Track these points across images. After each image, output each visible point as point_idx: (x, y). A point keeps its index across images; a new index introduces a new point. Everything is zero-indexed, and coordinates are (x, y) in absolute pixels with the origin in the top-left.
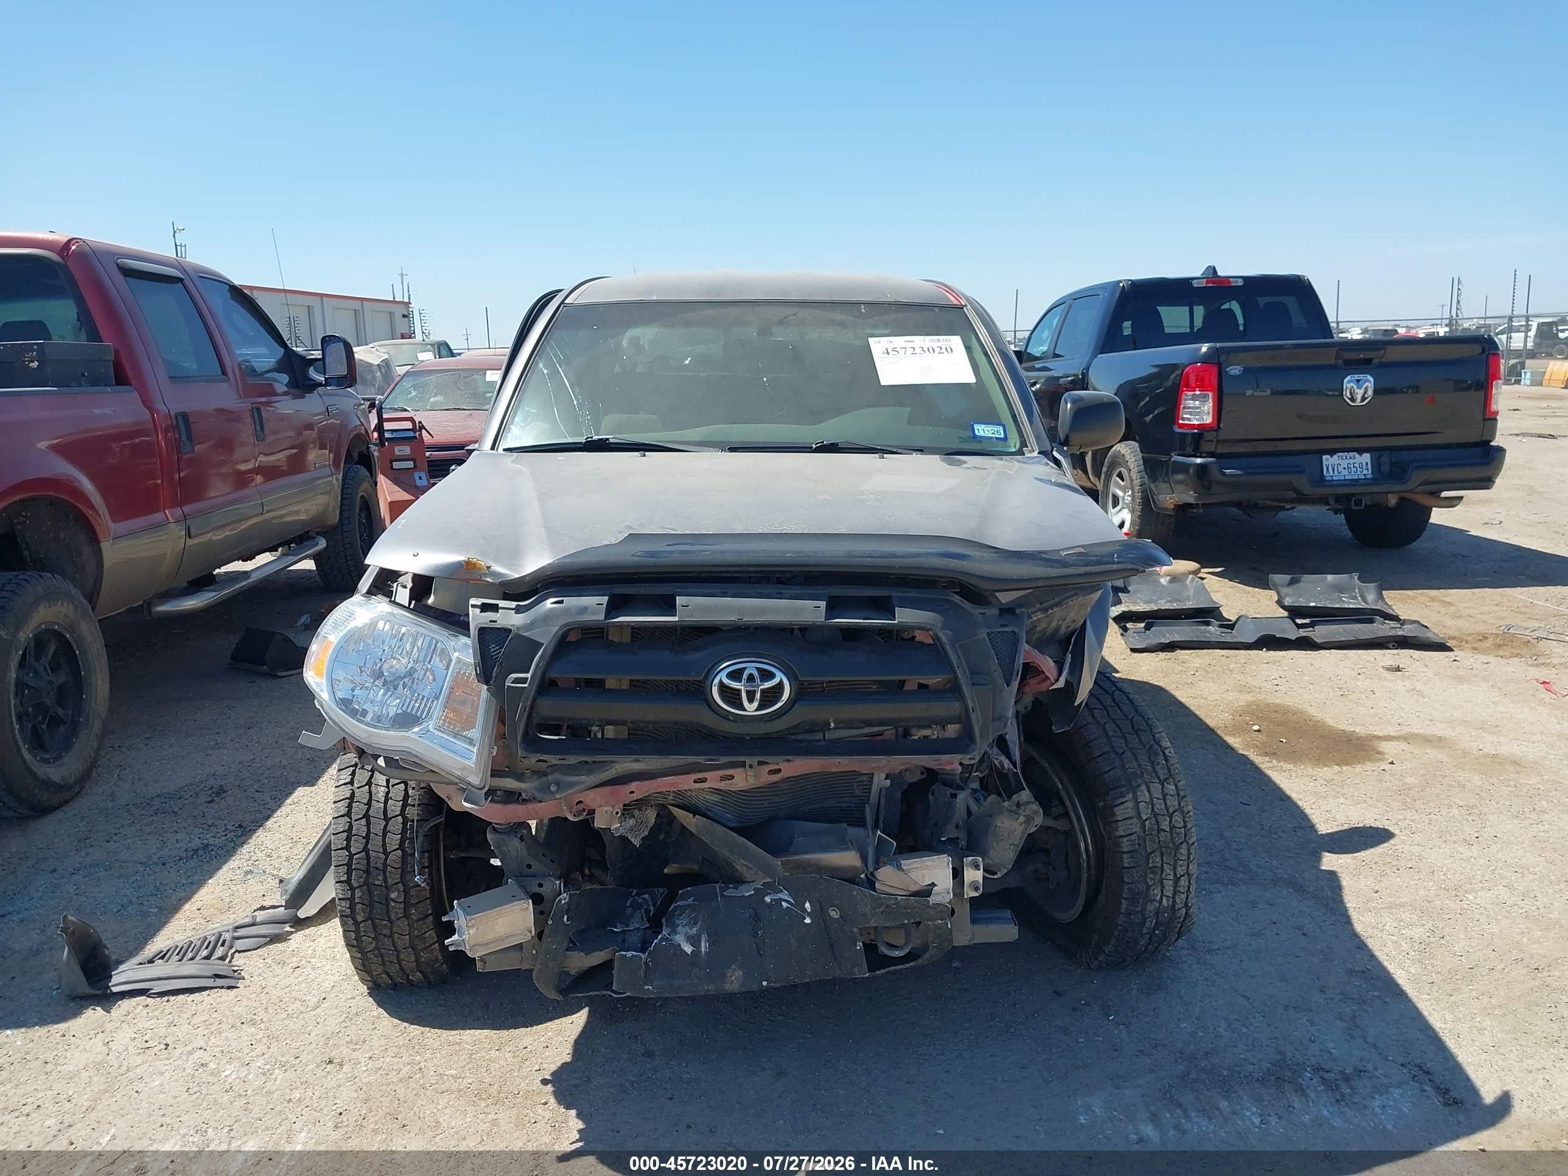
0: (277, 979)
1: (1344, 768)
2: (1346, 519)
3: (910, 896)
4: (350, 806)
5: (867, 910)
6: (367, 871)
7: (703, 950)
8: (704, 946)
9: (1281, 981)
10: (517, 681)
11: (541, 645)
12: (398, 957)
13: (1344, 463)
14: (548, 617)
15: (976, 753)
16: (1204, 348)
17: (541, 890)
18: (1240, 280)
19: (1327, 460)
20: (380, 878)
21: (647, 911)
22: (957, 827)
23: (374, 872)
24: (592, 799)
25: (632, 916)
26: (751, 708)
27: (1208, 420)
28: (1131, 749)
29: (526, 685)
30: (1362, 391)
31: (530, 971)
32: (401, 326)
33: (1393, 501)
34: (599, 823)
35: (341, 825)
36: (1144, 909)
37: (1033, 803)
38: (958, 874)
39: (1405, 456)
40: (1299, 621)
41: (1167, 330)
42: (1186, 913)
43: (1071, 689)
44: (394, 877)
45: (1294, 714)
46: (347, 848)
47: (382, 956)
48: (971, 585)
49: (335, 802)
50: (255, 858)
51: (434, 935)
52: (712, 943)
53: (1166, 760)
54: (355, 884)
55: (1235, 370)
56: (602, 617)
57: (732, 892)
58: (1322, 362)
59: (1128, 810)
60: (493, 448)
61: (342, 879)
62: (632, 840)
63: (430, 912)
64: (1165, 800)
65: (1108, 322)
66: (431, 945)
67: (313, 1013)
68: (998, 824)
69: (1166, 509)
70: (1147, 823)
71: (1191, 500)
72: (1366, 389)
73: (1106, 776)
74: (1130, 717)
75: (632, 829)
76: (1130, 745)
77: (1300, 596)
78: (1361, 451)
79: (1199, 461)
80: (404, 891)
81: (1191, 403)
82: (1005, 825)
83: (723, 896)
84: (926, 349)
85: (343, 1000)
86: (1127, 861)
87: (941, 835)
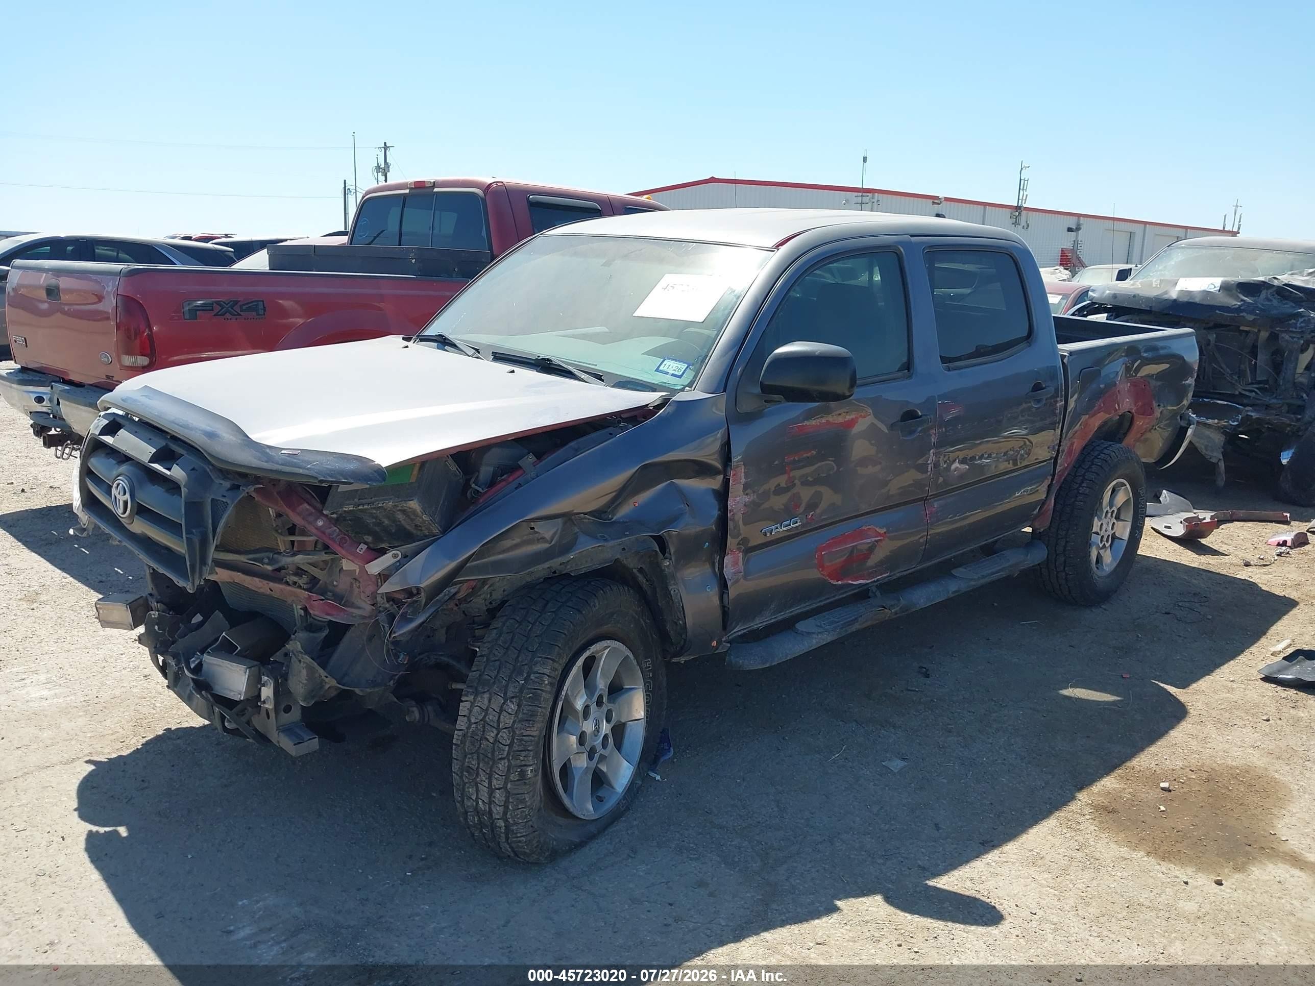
87: (271, 656)
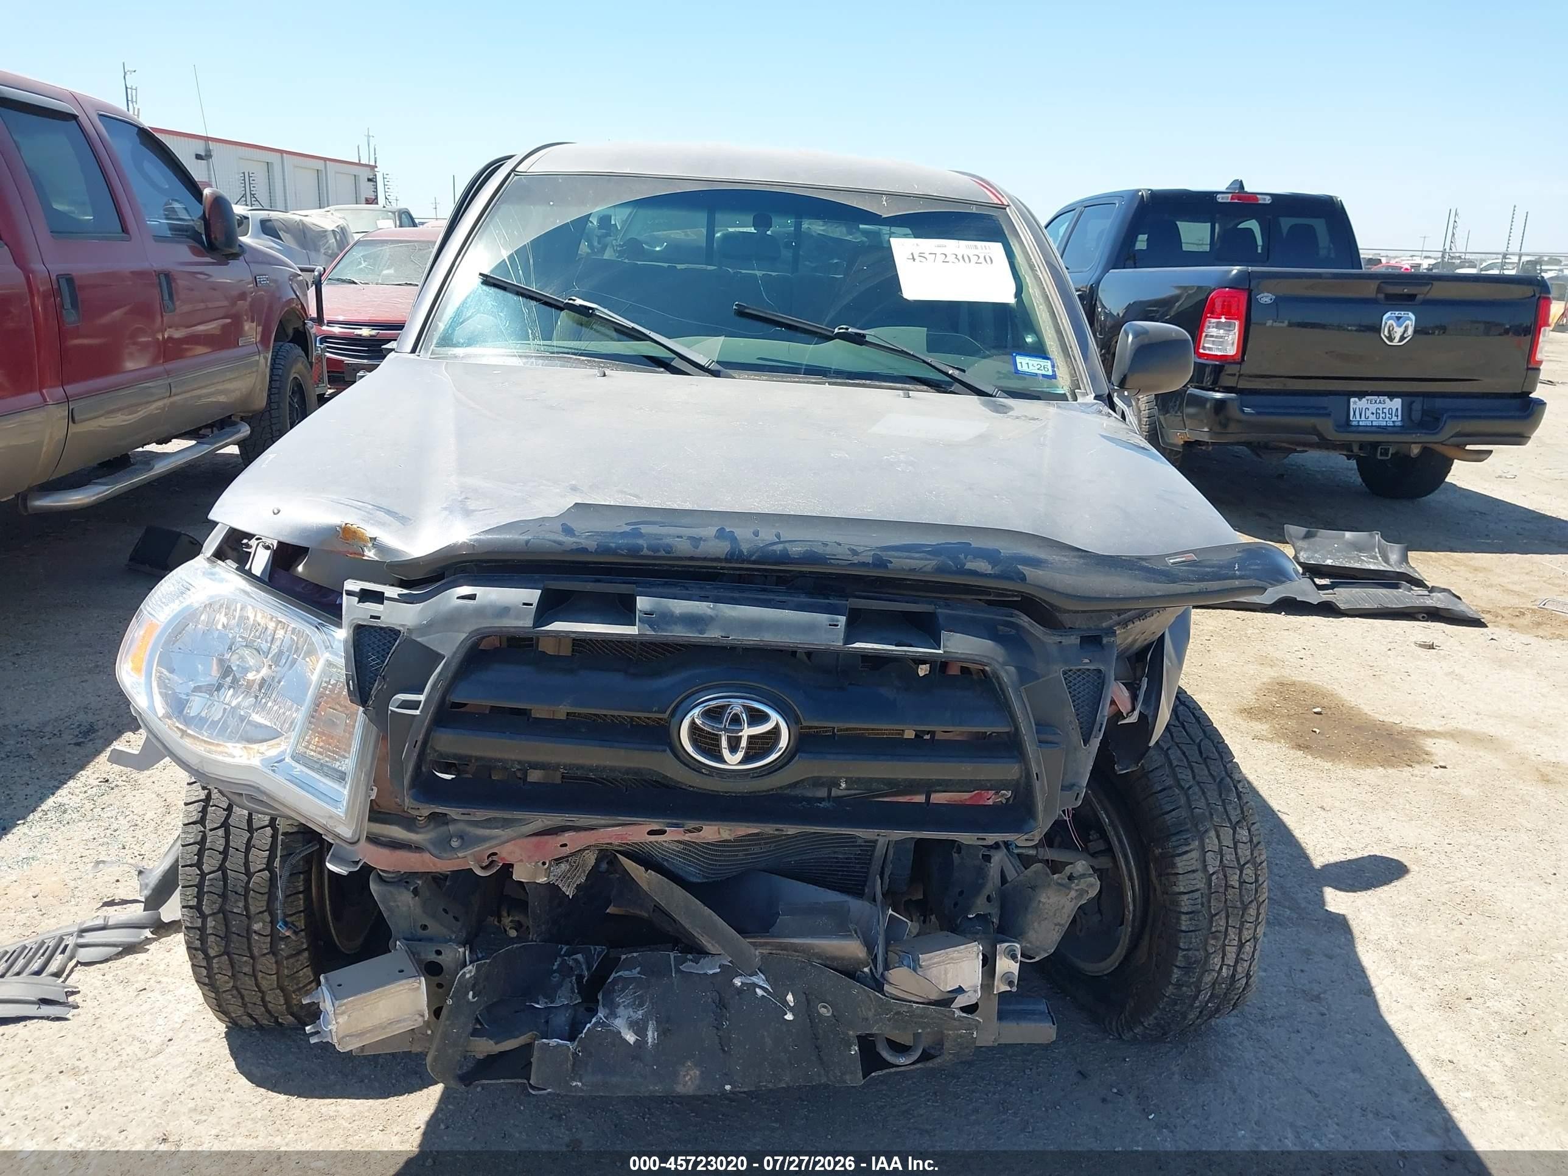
0: (115, 1006)
1: (1390, 771)
2: (1357, 464)
3: (929, 1004)
4: (204, 811)
5: (870, 1014)
6: (224, 896)
7: (650, 1040)
8: (651, 1036)
9: (1353, 1071)
10: (406, 705)
11: (440, 657)
12: (263, 999)
13: (1373, 408)
14: (452, 619)
15: (1036, 832)
16: (1235, 270)
17: (439, 959)
18: (1268, 197)
19: (1355, 403)
20: (241, 904)
21: (580, 977)
22: (989, 899)
23: (232, 897)
24: (509, 852)
25: (560, 985)
26: (733, 760)
27: (1231, 351)
28: (1198, 783)
29: (418, 712)
30: (1402, 329)
31: (422, 1056)
32: (366, 191)
33: (1415, 450)
34: (519, 875)
35: (192, 835)
36: (1200, 980)
37: (1090, 875)
38: (989, 962)
39: (1439, 403)
40: (1318, 581)
41: (1185, 248)
42: (1247, 983)
43: (1146, 723)
44: (257, 905)
45: (1324, 696)
46: (199, 865)
47: (242, 998)
48: (1045, 601)
49: (186, 804)
50: (115, 826)
51: (310, 974)
52: (663, 1033)
53: (1239, 798)
54: (206, 910)
55: (1266, 298)
56: (528, 622)
57: (691, 967)
58: (1350, 295)
59: (1193, 861)
60: (413, 351)
61: (191, 903)
62: (564, 889)
63: (305, 946)
64: (1235, 848)
65: (1123, 235)
66: (305, 986)
67: (153, 1061)
68: (1043, 900)
69: (1175, 445)
70: (1214, 877)
71: (1206, 438)
72: (1406, 328)
73: (1167, 817)
74: (1198, 741)
75: (563, 876)
76: (1197, 778)
77: (1316, 552)
78: (1392, 395)
79: (1218, 395)
80: (271, 922)
81: (1214, 331)
82: (1051, 901)
83: (678, 971)
84: (960, 257)
85: (194, 1042)
86: (1185, 923)
87: (968, 910)
